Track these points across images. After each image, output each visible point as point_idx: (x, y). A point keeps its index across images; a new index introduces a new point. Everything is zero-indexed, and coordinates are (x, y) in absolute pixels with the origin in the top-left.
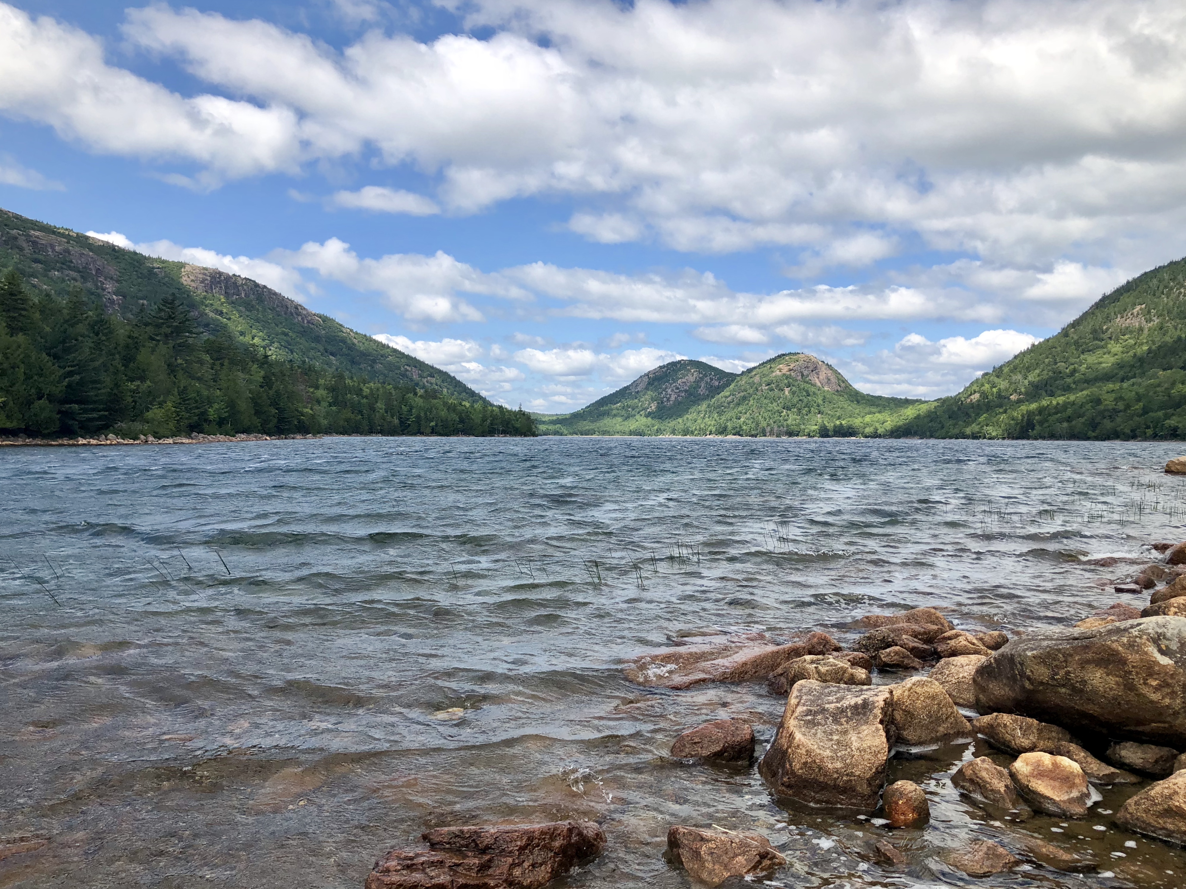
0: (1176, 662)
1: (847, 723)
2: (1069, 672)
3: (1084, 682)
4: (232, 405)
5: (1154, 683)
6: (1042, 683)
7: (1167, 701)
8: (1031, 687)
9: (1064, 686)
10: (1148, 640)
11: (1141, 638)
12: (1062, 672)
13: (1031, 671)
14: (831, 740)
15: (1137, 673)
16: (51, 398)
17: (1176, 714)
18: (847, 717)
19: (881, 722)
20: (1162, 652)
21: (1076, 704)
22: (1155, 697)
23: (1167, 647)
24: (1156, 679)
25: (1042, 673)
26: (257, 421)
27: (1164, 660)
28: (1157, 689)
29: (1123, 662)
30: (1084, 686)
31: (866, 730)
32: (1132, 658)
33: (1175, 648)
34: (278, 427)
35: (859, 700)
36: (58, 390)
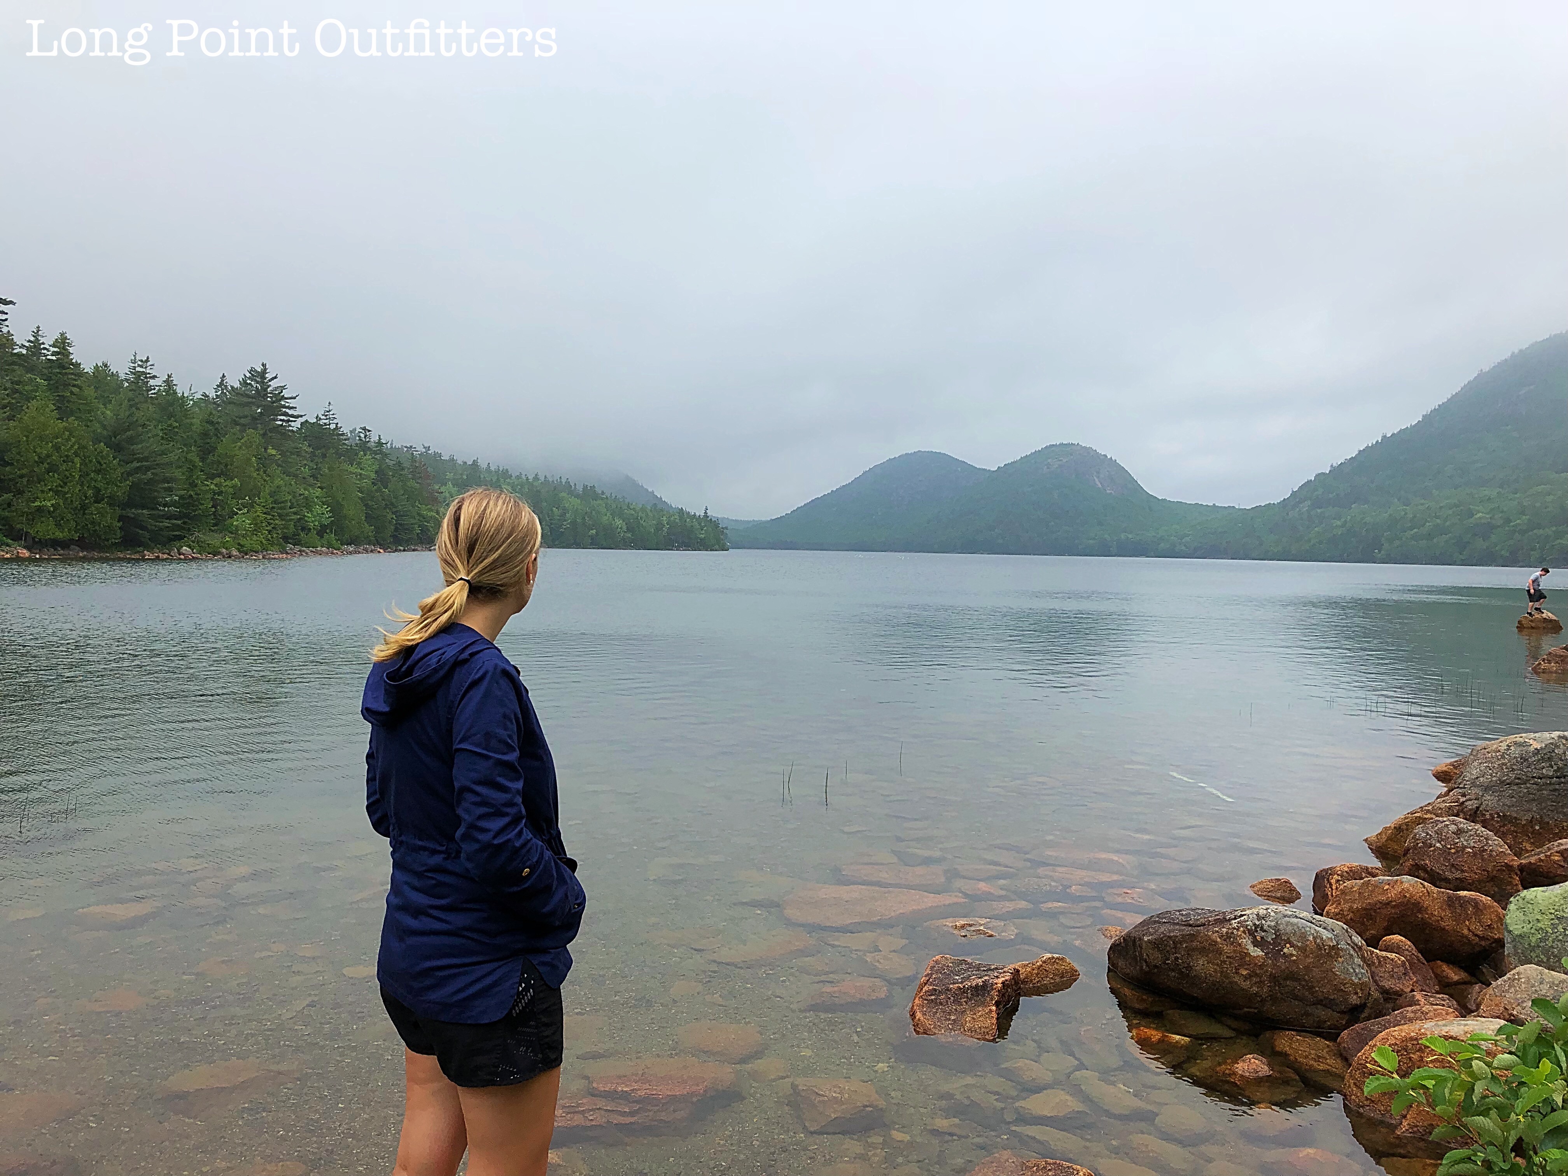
0: (1266, 954)
1: (966, 1003)
2: (1178, 958)
3: (1189, 968)
4: (336, 509)
5: (1245, 973)
6: (1156, 966)
7: (1255, 989)
8: (1147, 969)
9: (1173, 970)
10: (1244, 932)
11: (1238, 930)
12: (1172, 957)
13: (1147, 955)
14: (949, 1019)
15: (1231, 963)
16: (112, 501)
17: (1263, 1001)
18: (968, 998)
19: (997, 1004)
20: (1256, 944)
21: (1183, 987)
22: (1245, 985)
23: (1262, 938)
24: (1246, 969)
25: (1156, 957)
26: (369, 529)
27: (1256, 952)
28: (1246, 978)
29: (1220, 952)
30: (1190, 972)
31: (981, 1011)
32: (1227, 949)
33: (1269, 940)
34: (394, 537)
35: (980, 982)
36: (121, 491)
